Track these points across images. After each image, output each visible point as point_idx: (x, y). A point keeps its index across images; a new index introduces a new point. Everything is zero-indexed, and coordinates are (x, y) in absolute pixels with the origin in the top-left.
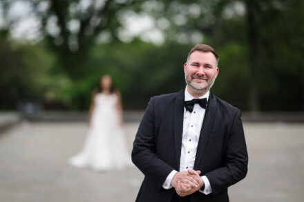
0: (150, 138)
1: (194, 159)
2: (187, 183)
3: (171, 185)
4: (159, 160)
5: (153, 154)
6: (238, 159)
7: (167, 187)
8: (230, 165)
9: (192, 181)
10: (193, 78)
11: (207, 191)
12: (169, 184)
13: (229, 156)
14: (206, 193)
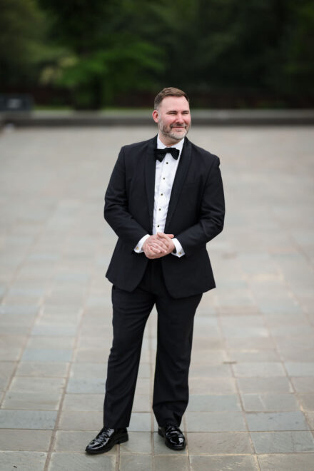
0: (122, 193)
1: (166, 217)
2: (157, 247)
3: (142, 249)
4: (133, 221)
5: (127, 213)
6: (212, 212)
7: (138, 251)
8: (203, 222)
9: (162, 246)
10: (172, 127)
11: (181, 253)
12: (140, 248)
13: (204, 209)
14: (179, 255)
